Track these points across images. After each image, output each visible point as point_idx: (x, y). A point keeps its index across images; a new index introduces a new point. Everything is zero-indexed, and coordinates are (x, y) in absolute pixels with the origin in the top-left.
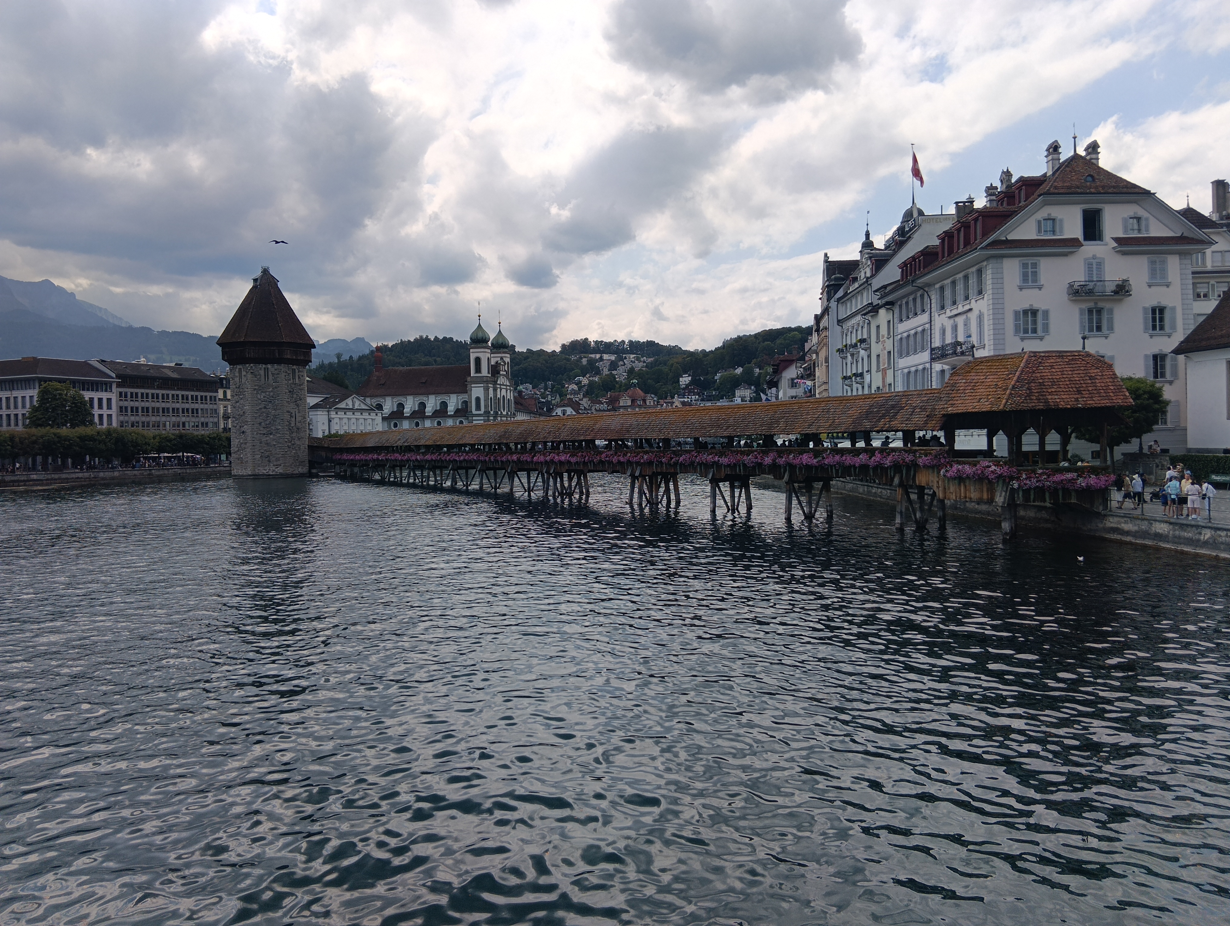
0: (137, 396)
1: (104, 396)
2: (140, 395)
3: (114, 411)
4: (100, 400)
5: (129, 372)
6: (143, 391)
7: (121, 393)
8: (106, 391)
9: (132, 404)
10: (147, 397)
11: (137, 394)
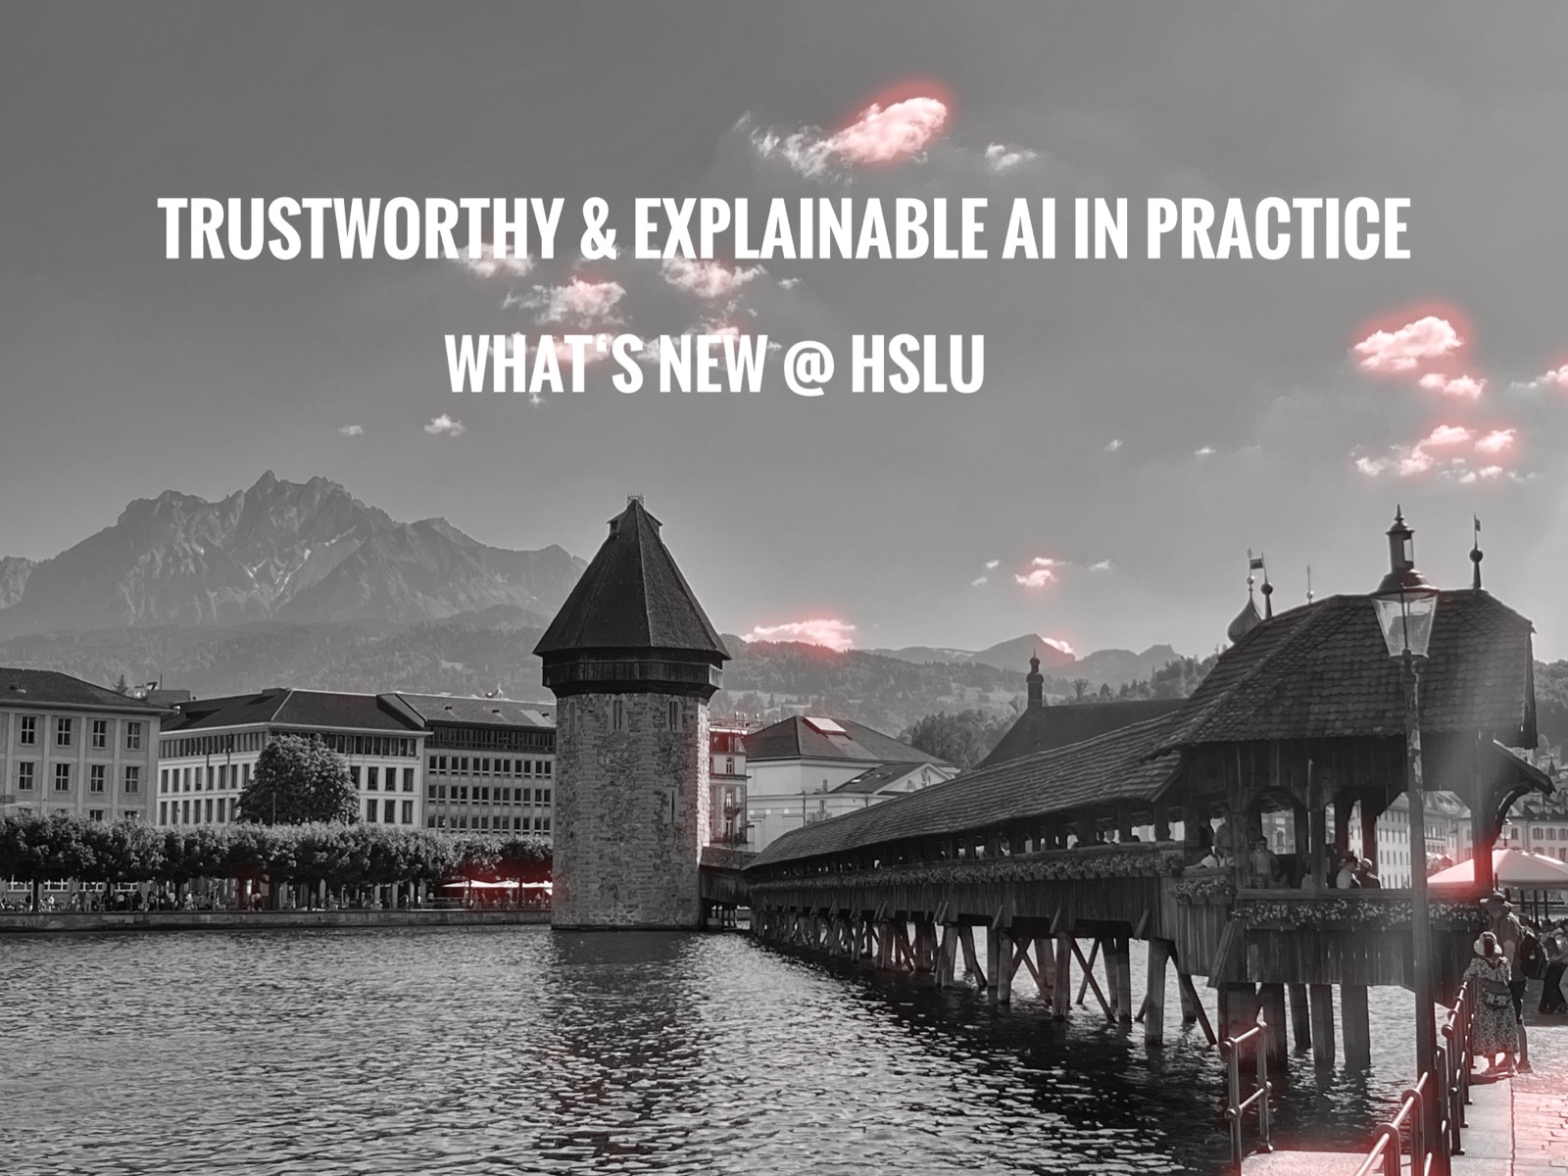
0: (465, 766)
1: (399, 764)
2: (471, 763)
3: (417, 796)
4: (391, 772)
5: (454, 716)
6: (478, 754)
7: (433, 760)
8: (404, 754)
9: (455, 780)
10: (486, 768)
11: (465, 761)
